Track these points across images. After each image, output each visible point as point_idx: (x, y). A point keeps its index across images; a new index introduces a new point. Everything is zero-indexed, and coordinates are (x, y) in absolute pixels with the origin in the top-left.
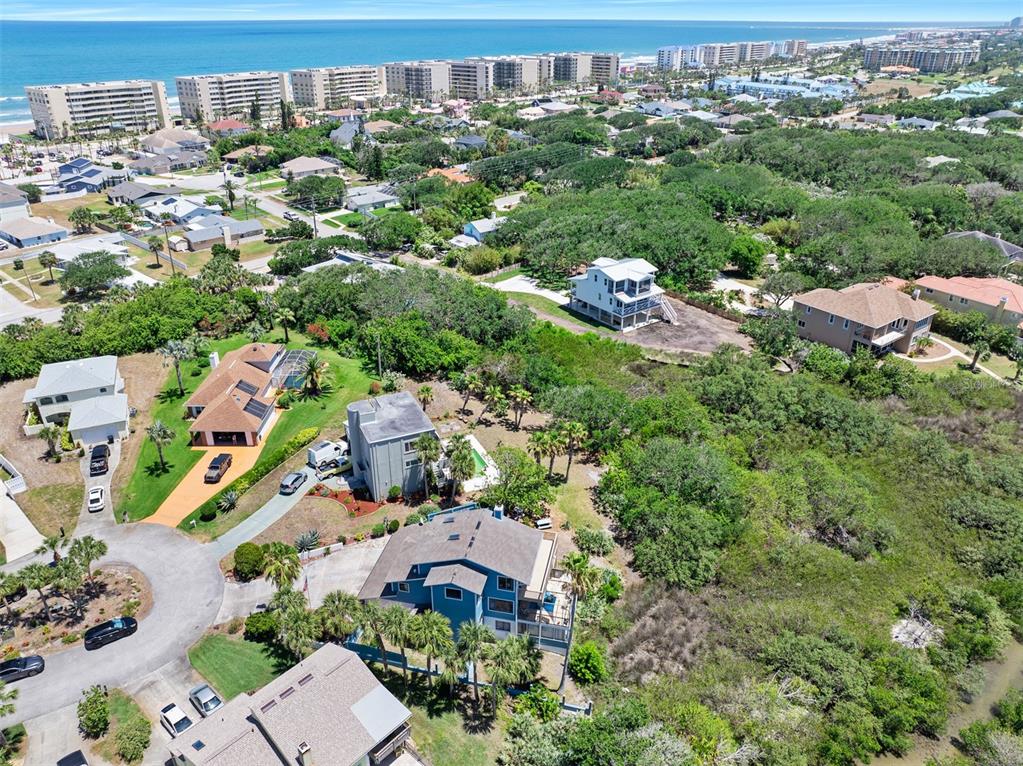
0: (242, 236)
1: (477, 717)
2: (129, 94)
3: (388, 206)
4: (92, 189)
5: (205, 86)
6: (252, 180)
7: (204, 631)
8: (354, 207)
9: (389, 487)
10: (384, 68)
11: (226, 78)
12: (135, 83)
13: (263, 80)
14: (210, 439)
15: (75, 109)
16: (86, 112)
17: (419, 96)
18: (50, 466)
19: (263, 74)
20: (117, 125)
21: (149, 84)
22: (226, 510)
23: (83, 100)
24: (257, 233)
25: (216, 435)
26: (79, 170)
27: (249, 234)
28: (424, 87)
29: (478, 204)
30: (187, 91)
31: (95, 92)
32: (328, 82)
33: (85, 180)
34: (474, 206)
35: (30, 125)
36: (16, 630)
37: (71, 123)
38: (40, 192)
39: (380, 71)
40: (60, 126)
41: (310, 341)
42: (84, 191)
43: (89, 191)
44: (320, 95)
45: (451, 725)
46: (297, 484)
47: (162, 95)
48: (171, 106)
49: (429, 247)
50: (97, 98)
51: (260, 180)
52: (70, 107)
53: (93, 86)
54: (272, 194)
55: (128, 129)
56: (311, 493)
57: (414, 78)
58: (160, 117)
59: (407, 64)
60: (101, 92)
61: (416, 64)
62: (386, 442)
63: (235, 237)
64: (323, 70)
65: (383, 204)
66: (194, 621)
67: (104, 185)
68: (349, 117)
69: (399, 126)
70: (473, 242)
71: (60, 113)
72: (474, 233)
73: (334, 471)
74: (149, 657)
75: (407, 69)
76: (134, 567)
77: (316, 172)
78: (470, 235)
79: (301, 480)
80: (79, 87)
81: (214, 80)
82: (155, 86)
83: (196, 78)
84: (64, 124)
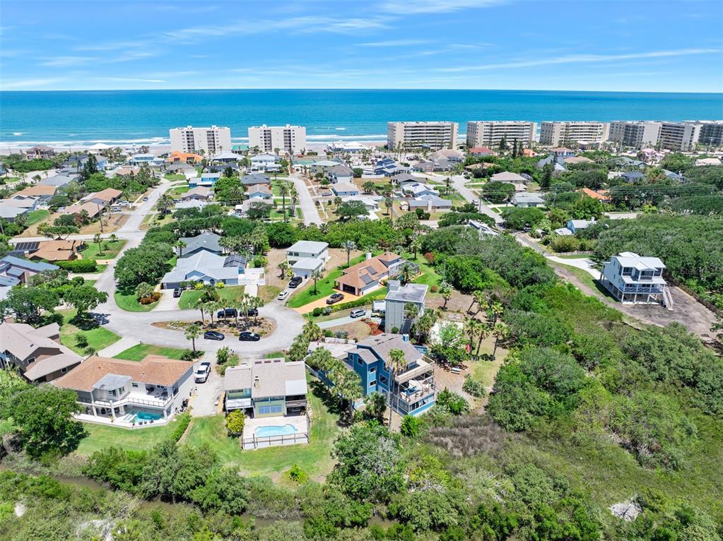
0: (438, 208)
1: (345, 421)
2: (437, 129)
3: (538, 206)
4: (388, 175)
5: (482, 127)
6: (473, 181)
7: (279, 350)
8: (515, 203)
9: (393, 327)
10: (609, 124)
11: (495, 123)
12: (442, 123)
13: (519, 126)
14: (341, 288)
15: (407, 135)
16: (412, 137)
17: (631, 145)
18: (279, 280)
19: (522, 123)
20: (425, 145)
21: (450, 124)
22: (325, 315)
23: (413, 130)
24: (447, 207)
25: (345, 286)
26: (386, 164)
27: (443, 207)
28: (637, 139)
29: (589, 212)
30: (472, 130)
31: (420, 127)
32: (564, 131)
33: (386, 170)
34: (586, 212)
35: (385, 142)
36: (225, 326)
37: (403, 142)
38: (362, 173)
39: (605, 126)
40: (398, 144)
41: (427, 262)
42: (383, 175)
43: (386, 176)
44: (556, 138)
45: (333, 419)
46: (359, 314)
47: (455, 131)
48: (460, 138)
49: (539, 231)
50: (420, 130)
51: (477, 182)
52: (405, 133)
53: (421, 123)
54: (476, 190)
55: (432, 148)
56: (362, 320)
57: (631, 132)
58: (451, 143)
59: (629, 122)
60: (423, 127)
61: (635, 123)
62: (394, 301)
63: (434, 207)
64: (563, 123)
65: (535, 204)
66: (279, 346)
67: (394, 174)
68: (563, 153)
69: (592, 161)
70: (569, 233)
71: (400, 136)
72: (572, 228)
73: (378, 314)
74: (255, 350)
75: (627, 126)
76: (276, 322)
77: (511, 181)
78: (570, 229)
79: (362, 313)
80: (414, 124)
81: (489, 124)
82: (453, 125)
83: (479, 122)
84: (400, 142)
